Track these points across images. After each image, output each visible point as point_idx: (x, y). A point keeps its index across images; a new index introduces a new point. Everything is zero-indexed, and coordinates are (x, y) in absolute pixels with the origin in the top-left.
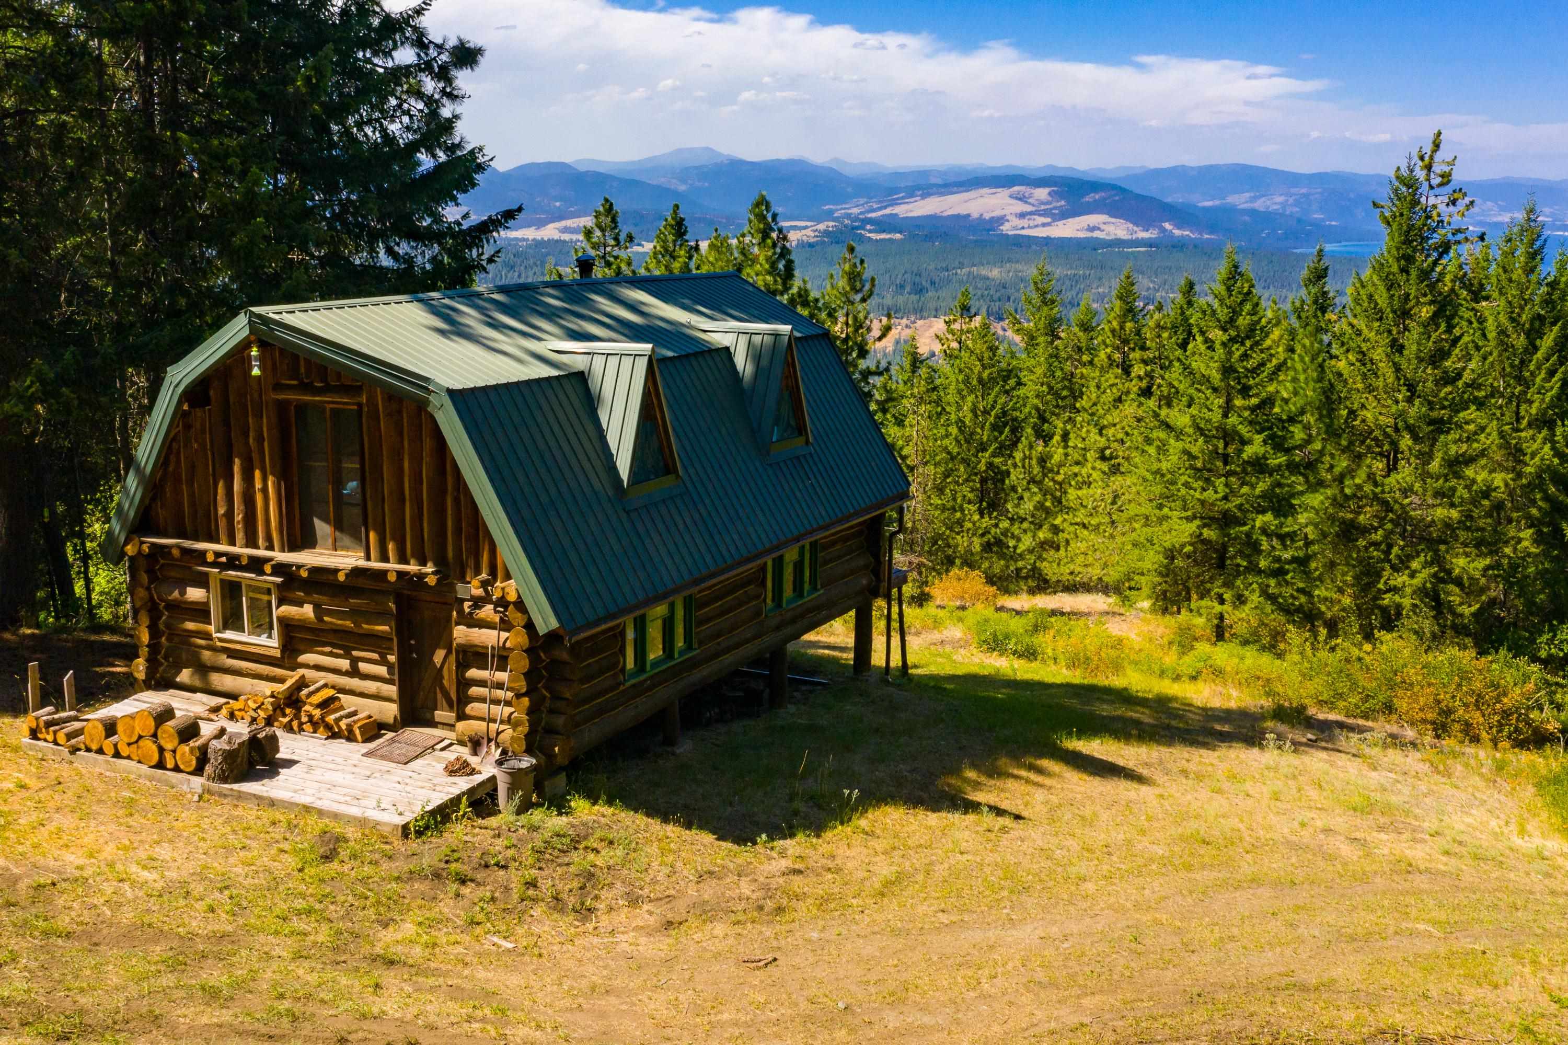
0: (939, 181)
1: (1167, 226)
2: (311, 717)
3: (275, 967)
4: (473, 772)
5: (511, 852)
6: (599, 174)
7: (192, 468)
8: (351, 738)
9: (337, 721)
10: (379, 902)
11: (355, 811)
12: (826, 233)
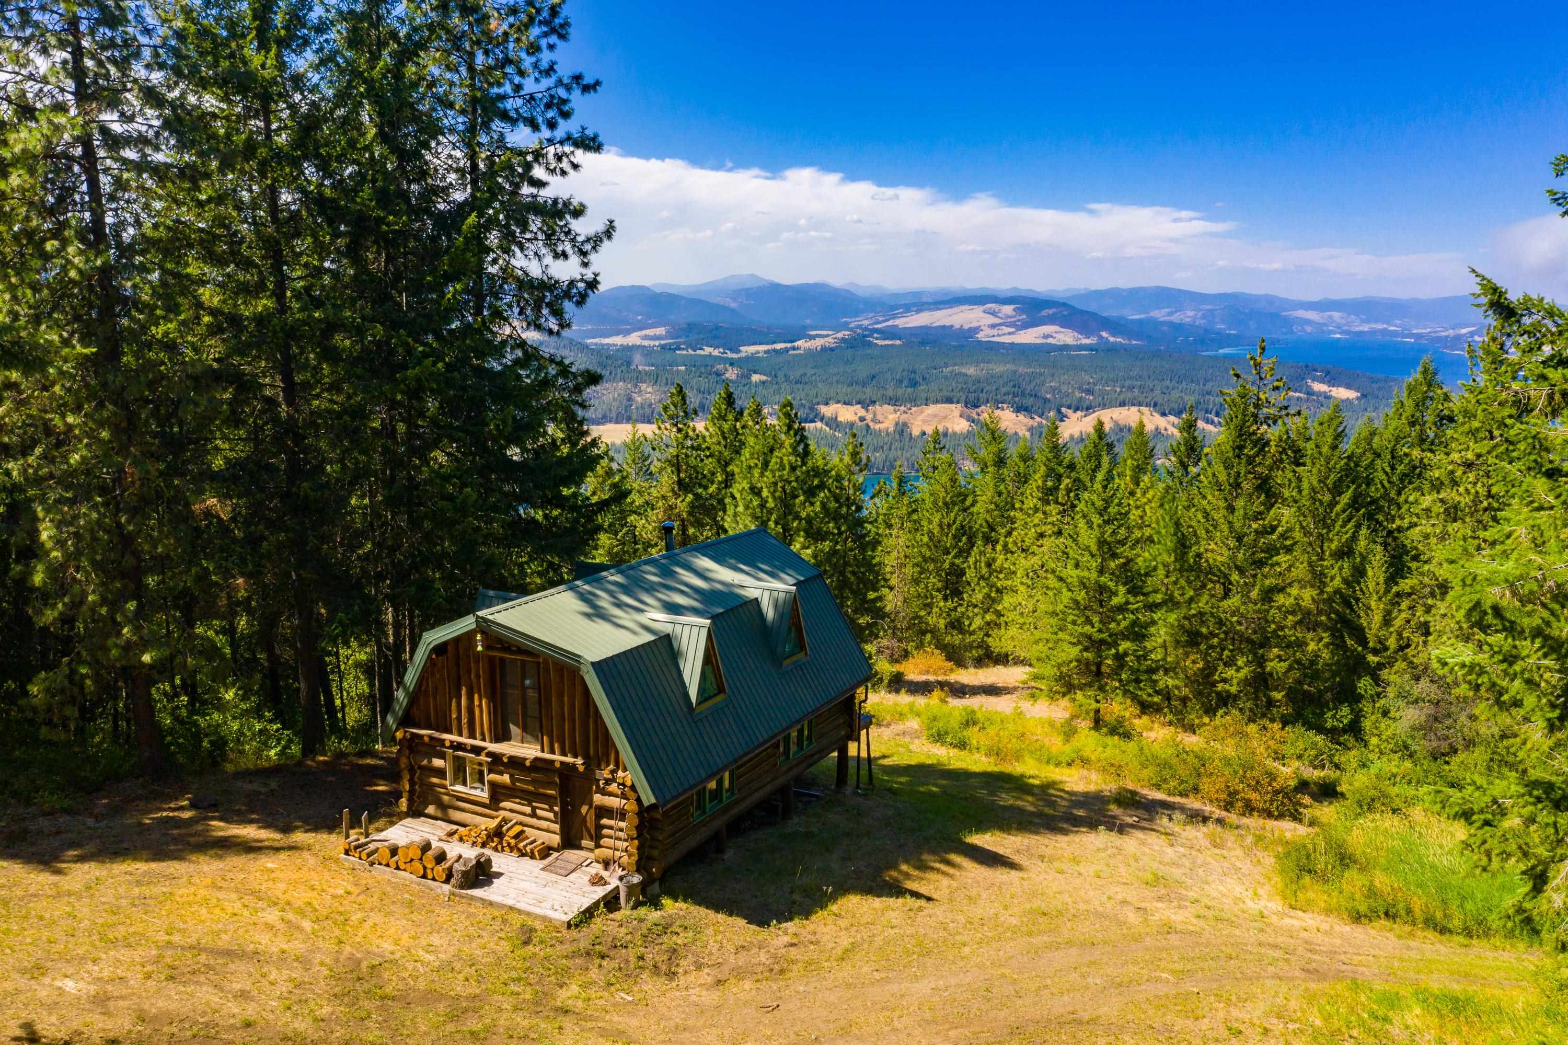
0: (930, 300)
1: (1104, 334)
2: (509, 844)
3: (505, 1016)
4: (606, 883)
5: (629, 937)
6: (669, 295)
7: (436, 688)
8: (532, 857)
9: (525, 846)
10: (557, 972)
11: (538, 911)
12: (843, 340)
